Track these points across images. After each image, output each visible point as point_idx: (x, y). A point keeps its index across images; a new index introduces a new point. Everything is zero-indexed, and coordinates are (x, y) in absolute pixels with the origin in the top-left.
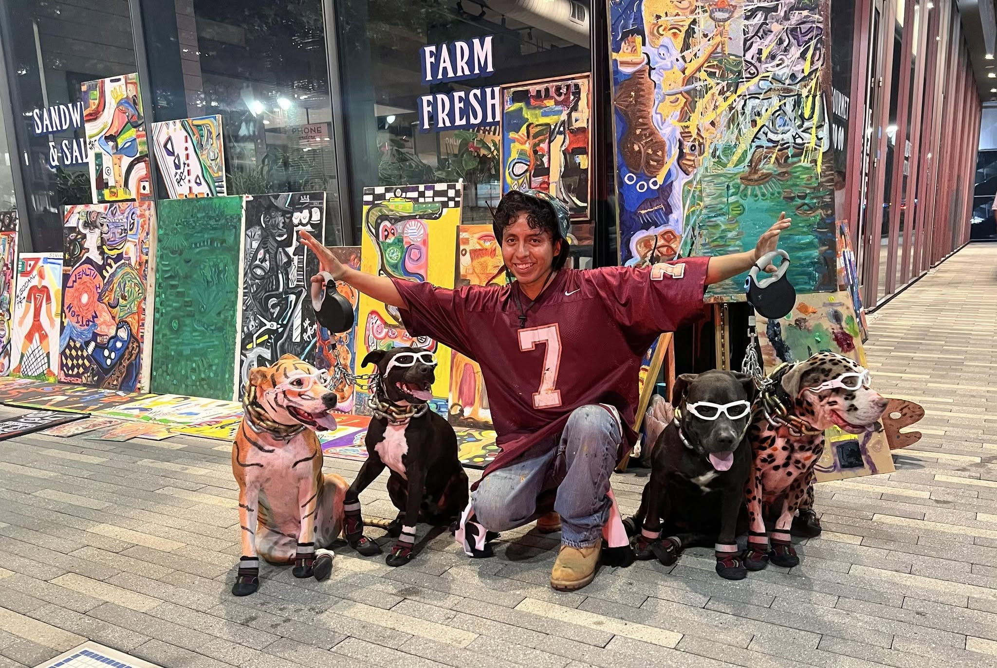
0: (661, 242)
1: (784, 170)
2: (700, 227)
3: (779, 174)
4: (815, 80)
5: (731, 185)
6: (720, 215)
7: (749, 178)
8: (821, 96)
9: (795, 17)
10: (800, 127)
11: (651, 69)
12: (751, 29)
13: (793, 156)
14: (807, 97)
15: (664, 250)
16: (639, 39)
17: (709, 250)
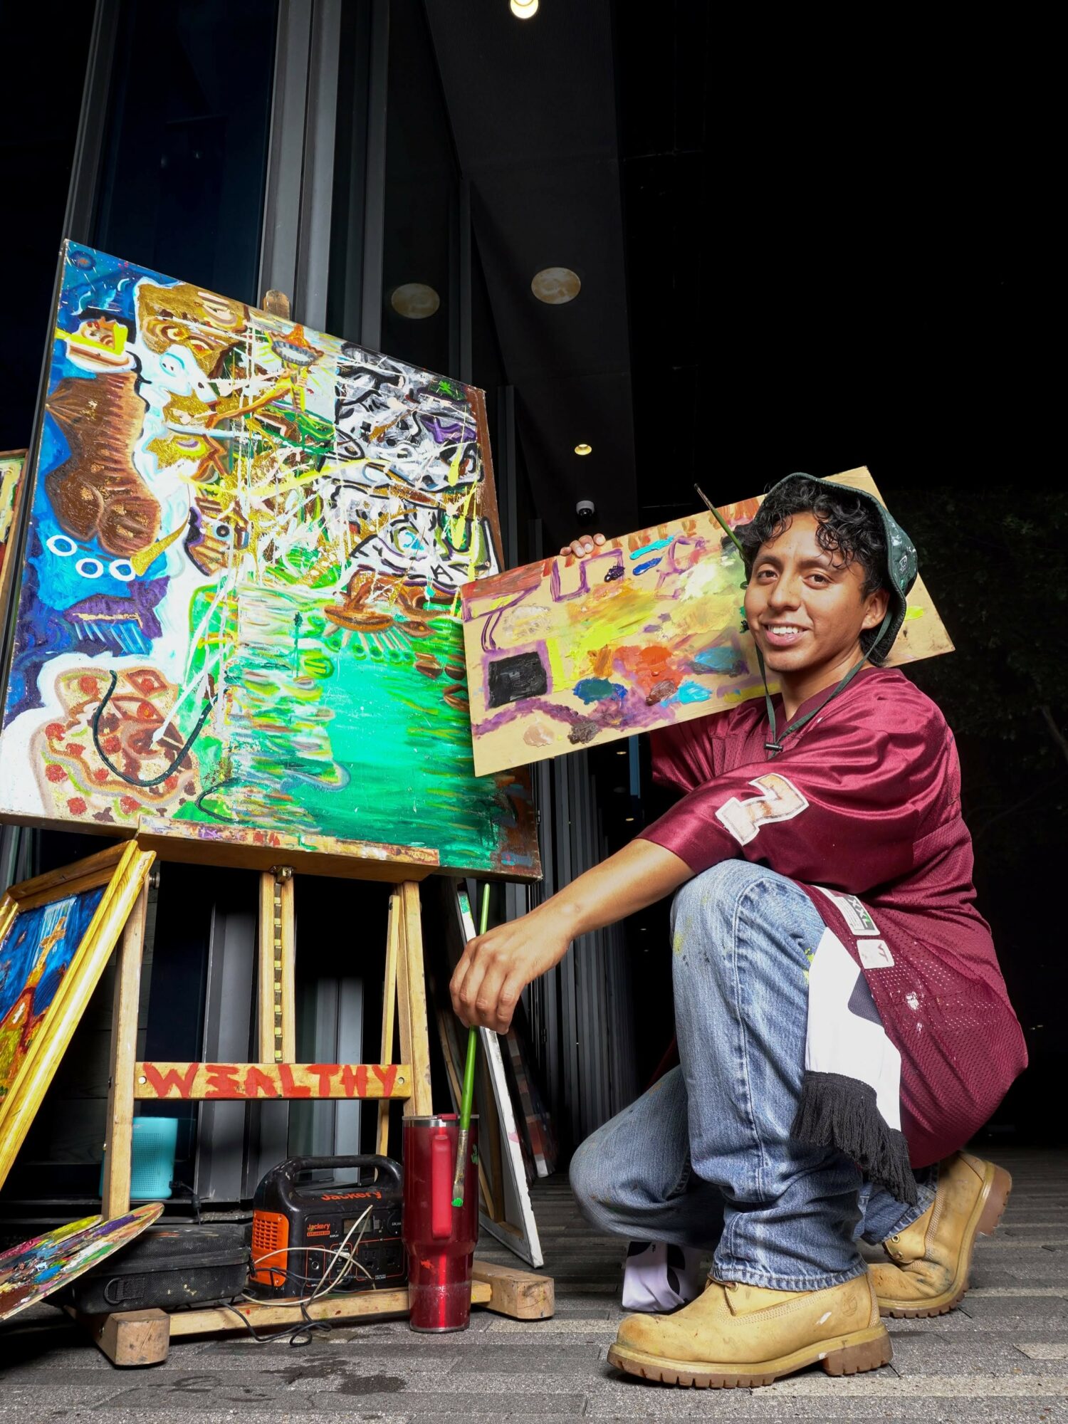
0: (124, 688)
1: (418, 619)
2: (227, 679)
3: (408, 624)
4: (468, 498)
5: (304, 616)
6: (277, 666)
7: (345, 614)
8: (482, 524)
9: (429, 404)
10: (446, 557)
11: (140, 380)
12: (350, 392)
13: (433, 600)
14: (456, 517)
15: (133, 707)
16: (120, 330)
17: (249, 732)
